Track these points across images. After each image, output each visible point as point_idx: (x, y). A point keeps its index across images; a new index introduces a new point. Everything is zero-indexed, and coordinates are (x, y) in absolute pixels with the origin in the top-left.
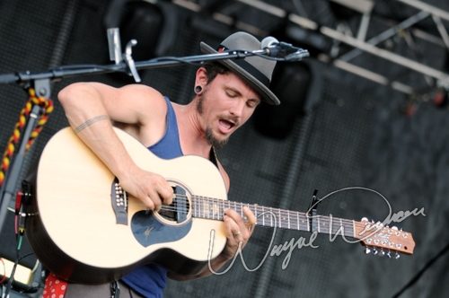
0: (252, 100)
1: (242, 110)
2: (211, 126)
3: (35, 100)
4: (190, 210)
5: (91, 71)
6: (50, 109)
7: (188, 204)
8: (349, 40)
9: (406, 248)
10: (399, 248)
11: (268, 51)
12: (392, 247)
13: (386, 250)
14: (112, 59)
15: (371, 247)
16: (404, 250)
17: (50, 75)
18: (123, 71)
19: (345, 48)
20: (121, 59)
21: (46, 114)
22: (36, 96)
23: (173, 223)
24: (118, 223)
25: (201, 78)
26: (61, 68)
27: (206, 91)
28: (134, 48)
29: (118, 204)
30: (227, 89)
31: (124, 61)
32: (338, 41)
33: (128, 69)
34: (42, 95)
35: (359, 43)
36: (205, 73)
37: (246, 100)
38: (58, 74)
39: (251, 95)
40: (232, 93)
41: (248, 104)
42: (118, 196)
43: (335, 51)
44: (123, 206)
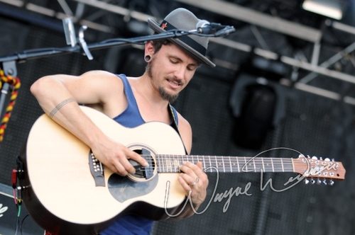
0: (192, 65)
1: (184, 73)
2: (162, 86)
3: (5, 79)
4: (156, 167)
5: (50, 53)
6: (18, 86)
7: (153, 163)
8: (305, 66)
9: (338, 175)
10: (332, 176)
11: (201, 30)
12: (326, 176)
13: (322, 179)
14: (68, 44)
15: (309, 178)
16: (337, 177)
17: (16, 58)
18: (78, 51)
19: (303, 73)
20: (76, 42)
21: (16, 90)
22: (5, 75)
23: (143, 180)
24: (97, 185)
25: (150, 48)
26: (25, 52)
27: (154, 59)
28: (86, 32)
29: (96, 170)
30: (170, 57)
31: (78, 44)
32: (296, 67)
33: (82, 50)
34: (10, 74)
35: (313, 67)
36: (153, 44)
37: (187, 65)
38: (21, 56)
39: (190, 61)
40: (174, 61)
41: (188, 68)
42: (95, 164)
43: (295, 76)
44: (100, 171)
